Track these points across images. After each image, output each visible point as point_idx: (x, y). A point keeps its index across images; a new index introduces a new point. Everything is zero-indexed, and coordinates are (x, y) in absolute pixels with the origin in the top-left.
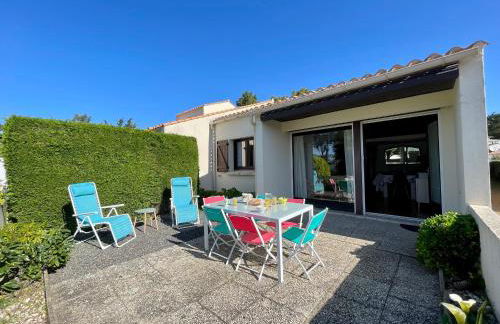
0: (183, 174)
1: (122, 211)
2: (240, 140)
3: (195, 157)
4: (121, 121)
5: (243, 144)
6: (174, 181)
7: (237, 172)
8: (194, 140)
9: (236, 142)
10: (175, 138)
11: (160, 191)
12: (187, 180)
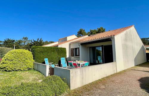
0: (63, 57)
1: (52, 64)
2: (77, 48)
3: (66, 53)
4: (38, 39)
5: (78, 49)
6: (61, 58)
7: (76, 57)
8: (65, 49)
9: (76, 49)
10: (61, 48)
11: (58, 61)
12: (64, 58)
